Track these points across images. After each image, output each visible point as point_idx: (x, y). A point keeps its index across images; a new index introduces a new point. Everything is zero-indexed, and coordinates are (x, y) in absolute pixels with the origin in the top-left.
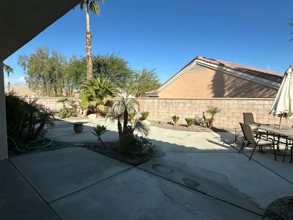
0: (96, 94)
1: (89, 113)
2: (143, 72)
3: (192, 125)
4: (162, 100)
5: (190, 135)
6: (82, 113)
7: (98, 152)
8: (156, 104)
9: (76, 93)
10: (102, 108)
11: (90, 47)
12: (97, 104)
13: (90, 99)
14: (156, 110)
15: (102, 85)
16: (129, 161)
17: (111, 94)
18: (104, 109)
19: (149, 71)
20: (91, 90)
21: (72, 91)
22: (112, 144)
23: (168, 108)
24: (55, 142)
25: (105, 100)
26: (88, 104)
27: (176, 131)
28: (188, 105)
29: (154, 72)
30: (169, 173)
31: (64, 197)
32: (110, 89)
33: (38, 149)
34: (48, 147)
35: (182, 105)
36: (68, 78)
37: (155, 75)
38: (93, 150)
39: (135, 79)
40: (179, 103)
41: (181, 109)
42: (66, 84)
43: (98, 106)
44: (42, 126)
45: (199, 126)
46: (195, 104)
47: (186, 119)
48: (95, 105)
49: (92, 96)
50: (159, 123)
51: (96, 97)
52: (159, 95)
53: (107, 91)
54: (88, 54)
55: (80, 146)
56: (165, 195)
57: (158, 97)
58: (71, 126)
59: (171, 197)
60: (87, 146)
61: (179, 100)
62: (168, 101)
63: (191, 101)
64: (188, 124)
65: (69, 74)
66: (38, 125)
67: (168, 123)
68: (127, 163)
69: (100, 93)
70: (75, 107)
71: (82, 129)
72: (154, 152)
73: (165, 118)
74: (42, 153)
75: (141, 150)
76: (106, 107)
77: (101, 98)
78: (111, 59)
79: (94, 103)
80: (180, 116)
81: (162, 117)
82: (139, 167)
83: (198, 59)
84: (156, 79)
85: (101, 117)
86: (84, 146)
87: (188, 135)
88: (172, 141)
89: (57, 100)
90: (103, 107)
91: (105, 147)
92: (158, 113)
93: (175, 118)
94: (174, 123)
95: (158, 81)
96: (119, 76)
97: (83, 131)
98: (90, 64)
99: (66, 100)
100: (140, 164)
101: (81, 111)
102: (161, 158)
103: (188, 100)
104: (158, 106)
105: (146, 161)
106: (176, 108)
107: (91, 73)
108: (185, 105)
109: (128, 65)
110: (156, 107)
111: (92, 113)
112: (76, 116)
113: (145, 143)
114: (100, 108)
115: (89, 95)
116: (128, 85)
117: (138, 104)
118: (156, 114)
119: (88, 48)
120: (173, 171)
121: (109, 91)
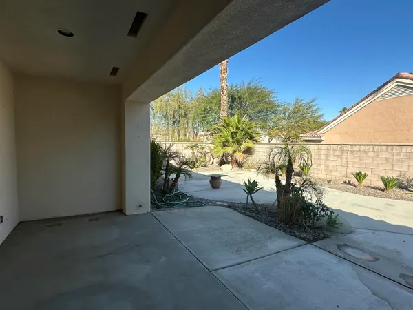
0: (233, 138)
1: (222, 163)
2: (295, 104)
3: (394, 189)
4: (335, 147)
5: (392, 205)
6: (213, 163)
7: (248, 216)
8: (323, 152)
9: (201, 136)
10: (239, 156)
11: (225, 76)
12: (234, 152)
13: (224, 145)
14: (323, 162)
15: (239, 126)
16: (297, 234)
17: (251, 138)
18: (242, 158)
19: (304, 102)
20: (226, 132)
21: (197, 134)
22: (266, 208)
23: (344, 160)
24: (191, 198)
25: (244, 146)
26: (221, 152)
27: (362, 196)
28: (384, 155)
29: (313, 103)
30: (371, 262)
31: (226, 267)
32: (250, 131)
33: (177, 204)
34: (187, 203)
35: (371, 154)
36: (194, 118)
37: (315, 108)
38: (242, 213)
39: (282, 115)
40: (366, 153)
41: (370, 160)
42: (190, 125)
43: (235, 154)
44: (178, 177)
45: (407, 192)
46: (399, 154)
47: (382, 179)
48: (231, 152)
49: (227, 141)
50: (330, 181)
51: (233, 142)
52: (322, 138)
53: (246, 133)
54: (223, 85)
55: (224, 206)
56: (374, 293)
57: (322, 141)
58: (206, 179)
59: (386, 300)
60: (232, 206)
61: (367, 148)
62: (345, 148)
63: (390, 148)
64: (386, 186)
65: (196, 112)
66: (173, 176)
67: (345, 182)
68: (296, 236)
69: (238, 137)
70: (205, 155)
71: (220, 184)
72: (336, 226)
73: (338, 174)
74: (183, 211)
75: (317, 220)
76: (245, 155)
77: (238, 143)
78: (249, 88)
79: (229, 150)
80: (369, 173)
81: (333, 174)
82: (315, 244)
83: (401, 78)
84: (317, 114)
85: (237, 169)
86: (229, 207)
87: (389, 205)
88: (360, 212)
89: (185, 146)
90: (241, 156)
91: (257, 210)
92: (327, 166)
93: (359, 176)
94: (356, 183)
95: (319, 116)
96: (259, 112)
97: (221, 187)
98: (225, 99)
99: (195, 146)
100: (315, 240)
101: (212, 160)
102: (349, 235)
103: (384, 148)
104: (327, 156)
105: (324, 238)
106: (360, 160)
107: (226, 110)
108: (378, 156)
109: (273, 95)
110: (323, 157)
111: (226, 163)
112: (205, 166)
113: (324, 210)
114: (237, 157)
115: (223, 139)
116: (273, 124)
117: (309, 152)
118: (323, 167)
119: (223, 77)
120: (377, 259)
121: (249, 134)
